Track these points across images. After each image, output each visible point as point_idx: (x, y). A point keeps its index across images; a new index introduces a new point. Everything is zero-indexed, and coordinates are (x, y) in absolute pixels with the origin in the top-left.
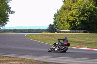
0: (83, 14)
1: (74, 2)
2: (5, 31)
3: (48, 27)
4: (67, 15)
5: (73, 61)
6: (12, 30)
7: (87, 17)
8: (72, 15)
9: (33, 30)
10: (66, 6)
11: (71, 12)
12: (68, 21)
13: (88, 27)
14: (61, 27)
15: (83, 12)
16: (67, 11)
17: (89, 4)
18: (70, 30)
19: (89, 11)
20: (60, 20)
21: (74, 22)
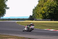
0: (50, 9)
1: (45, 2)
2: (3, 20)
3: (29, 17)
4: (41, 10)
5: (46, 38)
6: (7, 19)
7: (53, 11)
8: (44, 10)
9: (20, 19)
10: (40, 4)
11: (43, 8)
12: (41, 13)
13: (53, 17)
14: (37, 17)
15: (50, 8)
16: (41, 7)
17: (54, 3)
18: (42, 19)
19: (54, 7)
20: (36, 13)
21: (45, 14)
